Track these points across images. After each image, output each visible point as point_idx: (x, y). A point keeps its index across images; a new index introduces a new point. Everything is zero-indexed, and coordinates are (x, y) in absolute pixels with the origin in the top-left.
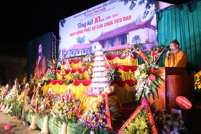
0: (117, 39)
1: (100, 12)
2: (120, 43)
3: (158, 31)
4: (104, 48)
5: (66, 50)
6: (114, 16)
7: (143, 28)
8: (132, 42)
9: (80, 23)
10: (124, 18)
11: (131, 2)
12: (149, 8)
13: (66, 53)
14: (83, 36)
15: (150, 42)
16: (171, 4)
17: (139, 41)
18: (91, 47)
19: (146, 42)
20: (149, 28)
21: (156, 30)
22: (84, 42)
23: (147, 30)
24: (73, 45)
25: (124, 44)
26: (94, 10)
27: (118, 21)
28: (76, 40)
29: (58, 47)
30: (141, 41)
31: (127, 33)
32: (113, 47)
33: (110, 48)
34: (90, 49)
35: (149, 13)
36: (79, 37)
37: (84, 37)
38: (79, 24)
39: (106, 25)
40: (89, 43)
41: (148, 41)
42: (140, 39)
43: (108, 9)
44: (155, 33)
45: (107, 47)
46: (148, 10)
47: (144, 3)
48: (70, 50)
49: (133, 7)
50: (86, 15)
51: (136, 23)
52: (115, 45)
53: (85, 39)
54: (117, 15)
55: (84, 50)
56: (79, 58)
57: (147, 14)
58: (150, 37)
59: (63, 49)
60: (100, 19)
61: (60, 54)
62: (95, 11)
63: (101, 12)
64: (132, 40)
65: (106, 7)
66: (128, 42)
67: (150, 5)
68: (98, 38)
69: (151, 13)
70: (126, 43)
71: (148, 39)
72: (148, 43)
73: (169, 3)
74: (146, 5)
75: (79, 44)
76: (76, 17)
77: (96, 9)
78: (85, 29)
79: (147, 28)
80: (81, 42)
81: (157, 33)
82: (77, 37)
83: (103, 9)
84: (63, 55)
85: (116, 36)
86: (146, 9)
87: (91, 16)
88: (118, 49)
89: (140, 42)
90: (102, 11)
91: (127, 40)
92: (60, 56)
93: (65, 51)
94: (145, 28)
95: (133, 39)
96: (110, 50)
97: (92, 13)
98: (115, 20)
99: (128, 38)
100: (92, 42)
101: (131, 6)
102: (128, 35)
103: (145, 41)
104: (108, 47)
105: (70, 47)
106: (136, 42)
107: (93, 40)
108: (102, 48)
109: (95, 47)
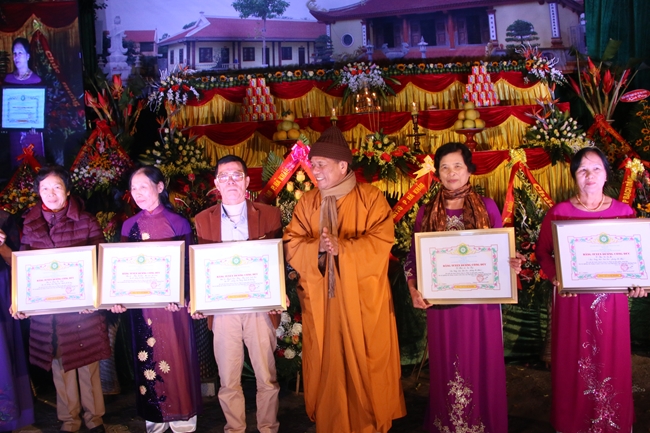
0: (450, 22)
2: (465, 36)
4: (391, 46)
5: (158, 38)
7: (542, 3)
8: (507, 40)
13: (155, 53)
15: (567, 44)
17: (529, 40)
18: (326, 39)
19: (554, 43)
20: (560, 6)
21: (583, 16)
22: (280, 12)
23: (554, 10)
24: (210, 19)
25: (479, 42)
29: (93, 19)
30: (537, 39)
31: (487, 8)
32: (432, 48)
33: (422, 49)
34: (321, 45)
41: (561, 43)
42: (534, 33)
44: (579, 22)
45: (405, 44)
48: (190, 43)
52: (444, 43)
55: (283, 45)
56: (311, 74)
58: (564, 30)
59: (126, 32)
61: (106, 53)
64: (508, 35)
66: (492, 38)
68: (359, 7)
70: (488, 39)
71: (560, 37)
72: (561, 49)
75: (250, 17)
79: (554, 4)
80: (263, 13)
81: (583, 23)
84: (130, 61)
85: (445, 10)
88: (457, 54)
89: (533, 42)
91: (488, 31)
92: (112, 64)
93: (147, 45)
94: (549, 3)
95: (510, 28)
96: (423, 56)
99: (491, 25)
100: (326, 18)
102: (491, 17)
103: (551, 40)
104: (413, 44)
105: (185, 27)
106: (522, 40)
107: (331, 12)
108: (385, 45)
109: (348, 40)
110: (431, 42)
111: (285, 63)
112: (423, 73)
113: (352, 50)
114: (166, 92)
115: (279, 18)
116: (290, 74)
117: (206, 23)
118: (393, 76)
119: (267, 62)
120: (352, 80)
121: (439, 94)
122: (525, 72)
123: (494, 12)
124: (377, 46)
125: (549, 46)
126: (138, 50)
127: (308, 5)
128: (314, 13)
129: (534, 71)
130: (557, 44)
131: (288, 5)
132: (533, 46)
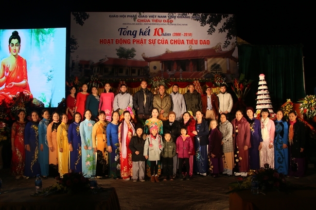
0: (191, 63)
1: (162, 22)
2: (196, 68)
3: (239, 64)
4: (170, 70)
5: (91, 63)
6: (186, 34)
7: (224, 58)
8: (211, 70)
9: (125, 29)
10: (200, 40)
11: (210, 25)
12: (231, 39)
13: (89, 69)
14: (130, 49)
15: (232, 72)
16: (243, 40)
17: (219, 70)
18: (147, 67)
20: (230, 59)
21: (238, 63)
22: (133, 57)
23: (228, 60)
24: (108, 58)
25: (201, 71)
26: (153, 17)
27: (192, 42)
28: (116, 52)
30: (222, 70)
31: (204, 59)
32: (184, 72)
33: (181, 72)
34: (145, 69)
35: (231, 44)
36: (122, 48)
37: (133, 50)
38: (122, 29)
39: (173, 42)
40: (144, 60)
41: (230, 72)
42: (221, 68)
43: (176, 23)
44: (236, 65)
45: (175, 70)
46: (229, 40)
47: (225, 32)
48: (101, 66)
49: (211, 32)
50: (136, 20)
51: (216, 50)
52: (188, 70)
53: (135, 53)
54: (190, 34)
55: (133, 68)
57: (228, 44)
60: (164, 33)
62: (155, 19)
63: (165, 23)
64: (211, 68)
65: (173, 19)
66: (206, 69)
67: (231, 36)
68: (160, 57)
69: (232, 45)
71: (230, 70)
72: (230, 74)
73: (241, 38)
74: (227, 35)
75: (122, 58)
76: (114, 16)
77: (157, 17)
78: (136, 39)
80: (126, 57)
82: (118, 48)
83: (168, 21)
84: (80, 70)
85: (189, 59)
86: (227, 38)
87: (146, 24)
90: (167, 23)
91: (204, 67)
93: (87, 66)
94: (226, 58)
95: (212, 66)
96: (181, 75)
97: (149, 21)
98: (188, 40)
99: (206, 65)
100: (148, 60)
101: (210, 29)
102: (205, 62)
103: (226, 71)
104: (178, 70)
105: (100, 60)
106: (216, 70)
107: (150, 58)
108: (168, 70)
109: (155, 68)
110: (184, 70)
111: (133, 75)
112: (178, 82)
113: (156, 71)
114: (92, 83)
115: (132, 59)
116: (134, 79)
117: (107, 59)
118: (168, 82)
119: (127, 74)
120: (154, 83)
121: (184, 89)
122: (214, 83)
123: (207, 60)
124: (165, 70)
125: (226, 73)
126: (83, 67)
127: (142, 55)
128: (144, 58)
129: (217, 83)
130: (228, 72)
131: (135, 55)
132: (219, 73)
